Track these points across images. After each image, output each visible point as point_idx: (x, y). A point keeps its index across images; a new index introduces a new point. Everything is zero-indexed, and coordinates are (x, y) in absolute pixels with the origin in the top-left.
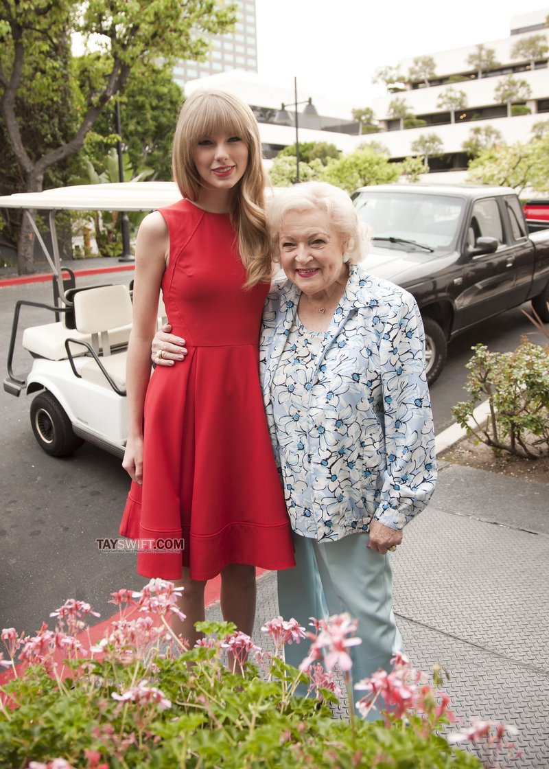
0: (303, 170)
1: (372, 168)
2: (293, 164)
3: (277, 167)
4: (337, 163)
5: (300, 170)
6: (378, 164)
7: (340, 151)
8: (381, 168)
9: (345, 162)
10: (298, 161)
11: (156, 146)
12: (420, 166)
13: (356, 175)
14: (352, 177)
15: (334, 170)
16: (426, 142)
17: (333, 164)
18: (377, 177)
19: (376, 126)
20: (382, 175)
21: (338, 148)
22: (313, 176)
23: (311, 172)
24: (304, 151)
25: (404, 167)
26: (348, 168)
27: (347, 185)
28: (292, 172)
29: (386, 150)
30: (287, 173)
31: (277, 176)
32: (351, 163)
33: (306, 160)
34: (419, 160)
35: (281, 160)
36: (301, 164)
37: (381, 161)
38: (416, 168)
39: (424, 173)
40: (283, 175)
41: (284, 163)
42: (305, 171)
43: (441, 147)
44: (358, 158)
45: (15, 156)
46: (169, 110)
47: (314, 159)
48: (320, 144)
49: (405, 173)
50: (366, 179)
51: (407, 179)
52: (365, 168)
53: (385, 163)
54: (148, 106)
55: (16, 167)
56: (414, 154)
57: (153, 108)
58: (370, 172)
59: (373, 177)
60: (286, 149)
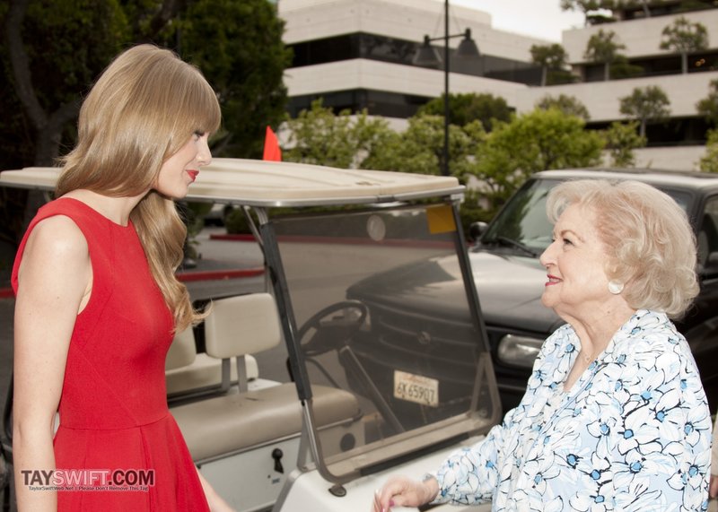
0: (455, 136)
1: (560, 137)
2: (439, 127)
3: (415, 130)
4: (507, 128)
5: (451, 136)
6: (569, 130)
7: (513, 110)
8: (573, 138)
9: (520, 126)
10: (447, 123)
11: (232, 93)
12: (634, 136)
13: (535, 146)
14: (529, 150)
15: (502, 138)
16: (644, 99)
17: (501, 129)
18: (567, 151)
19: (568, 72)
20: (575, 149)
21: (510, 103)
22: (470, 146)
23: (466, 140)
24: (457, 108)
25: (609, 137)
26: (523, 136)
27: (521, 161)
28: (437, 139)
29: (582, 111)
30: (430, 140)
31: (414, 145)
32: (528, 129)
33: (461, 122)
34: (631, 127)
35: (421, 121)
36: (453, 128)
37: (574, 127)
38: (627, 139)
39: (639, 147)
40: (424, 143)
41: (426, 126)
42: (458, 138)
43: (666, 107)
44: (538, 121)
45: (19, 102)
46: (254, 39)
47: (471, 121)
48: (482, 97)
49: (610, 146)
50: (551, 154)
51: (613, 155)
52: (549, 138)
53: (579, 131)
54: (221, 33)
55: (20, 120)
56: (624, 117)
57: (230, 36)
58: (556, 143)
59: (561, 151)
60: (430, 103)
